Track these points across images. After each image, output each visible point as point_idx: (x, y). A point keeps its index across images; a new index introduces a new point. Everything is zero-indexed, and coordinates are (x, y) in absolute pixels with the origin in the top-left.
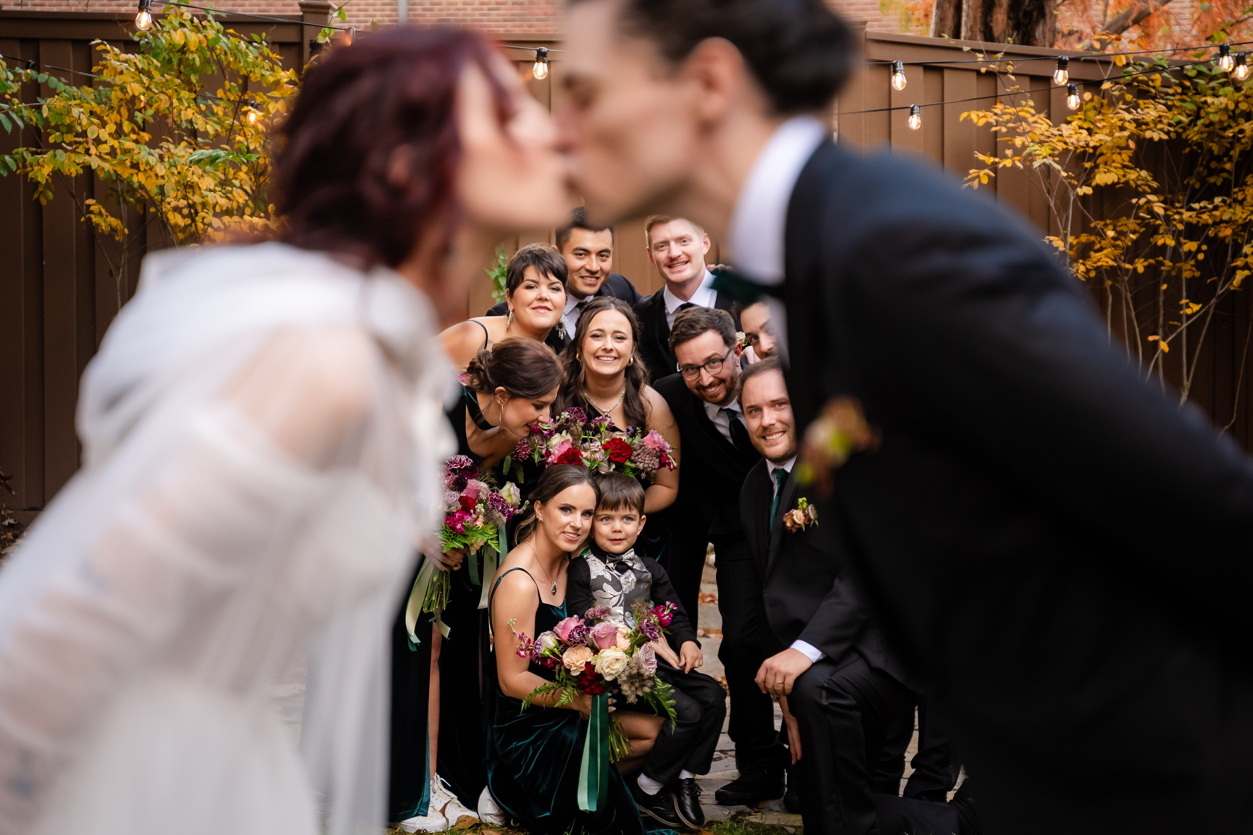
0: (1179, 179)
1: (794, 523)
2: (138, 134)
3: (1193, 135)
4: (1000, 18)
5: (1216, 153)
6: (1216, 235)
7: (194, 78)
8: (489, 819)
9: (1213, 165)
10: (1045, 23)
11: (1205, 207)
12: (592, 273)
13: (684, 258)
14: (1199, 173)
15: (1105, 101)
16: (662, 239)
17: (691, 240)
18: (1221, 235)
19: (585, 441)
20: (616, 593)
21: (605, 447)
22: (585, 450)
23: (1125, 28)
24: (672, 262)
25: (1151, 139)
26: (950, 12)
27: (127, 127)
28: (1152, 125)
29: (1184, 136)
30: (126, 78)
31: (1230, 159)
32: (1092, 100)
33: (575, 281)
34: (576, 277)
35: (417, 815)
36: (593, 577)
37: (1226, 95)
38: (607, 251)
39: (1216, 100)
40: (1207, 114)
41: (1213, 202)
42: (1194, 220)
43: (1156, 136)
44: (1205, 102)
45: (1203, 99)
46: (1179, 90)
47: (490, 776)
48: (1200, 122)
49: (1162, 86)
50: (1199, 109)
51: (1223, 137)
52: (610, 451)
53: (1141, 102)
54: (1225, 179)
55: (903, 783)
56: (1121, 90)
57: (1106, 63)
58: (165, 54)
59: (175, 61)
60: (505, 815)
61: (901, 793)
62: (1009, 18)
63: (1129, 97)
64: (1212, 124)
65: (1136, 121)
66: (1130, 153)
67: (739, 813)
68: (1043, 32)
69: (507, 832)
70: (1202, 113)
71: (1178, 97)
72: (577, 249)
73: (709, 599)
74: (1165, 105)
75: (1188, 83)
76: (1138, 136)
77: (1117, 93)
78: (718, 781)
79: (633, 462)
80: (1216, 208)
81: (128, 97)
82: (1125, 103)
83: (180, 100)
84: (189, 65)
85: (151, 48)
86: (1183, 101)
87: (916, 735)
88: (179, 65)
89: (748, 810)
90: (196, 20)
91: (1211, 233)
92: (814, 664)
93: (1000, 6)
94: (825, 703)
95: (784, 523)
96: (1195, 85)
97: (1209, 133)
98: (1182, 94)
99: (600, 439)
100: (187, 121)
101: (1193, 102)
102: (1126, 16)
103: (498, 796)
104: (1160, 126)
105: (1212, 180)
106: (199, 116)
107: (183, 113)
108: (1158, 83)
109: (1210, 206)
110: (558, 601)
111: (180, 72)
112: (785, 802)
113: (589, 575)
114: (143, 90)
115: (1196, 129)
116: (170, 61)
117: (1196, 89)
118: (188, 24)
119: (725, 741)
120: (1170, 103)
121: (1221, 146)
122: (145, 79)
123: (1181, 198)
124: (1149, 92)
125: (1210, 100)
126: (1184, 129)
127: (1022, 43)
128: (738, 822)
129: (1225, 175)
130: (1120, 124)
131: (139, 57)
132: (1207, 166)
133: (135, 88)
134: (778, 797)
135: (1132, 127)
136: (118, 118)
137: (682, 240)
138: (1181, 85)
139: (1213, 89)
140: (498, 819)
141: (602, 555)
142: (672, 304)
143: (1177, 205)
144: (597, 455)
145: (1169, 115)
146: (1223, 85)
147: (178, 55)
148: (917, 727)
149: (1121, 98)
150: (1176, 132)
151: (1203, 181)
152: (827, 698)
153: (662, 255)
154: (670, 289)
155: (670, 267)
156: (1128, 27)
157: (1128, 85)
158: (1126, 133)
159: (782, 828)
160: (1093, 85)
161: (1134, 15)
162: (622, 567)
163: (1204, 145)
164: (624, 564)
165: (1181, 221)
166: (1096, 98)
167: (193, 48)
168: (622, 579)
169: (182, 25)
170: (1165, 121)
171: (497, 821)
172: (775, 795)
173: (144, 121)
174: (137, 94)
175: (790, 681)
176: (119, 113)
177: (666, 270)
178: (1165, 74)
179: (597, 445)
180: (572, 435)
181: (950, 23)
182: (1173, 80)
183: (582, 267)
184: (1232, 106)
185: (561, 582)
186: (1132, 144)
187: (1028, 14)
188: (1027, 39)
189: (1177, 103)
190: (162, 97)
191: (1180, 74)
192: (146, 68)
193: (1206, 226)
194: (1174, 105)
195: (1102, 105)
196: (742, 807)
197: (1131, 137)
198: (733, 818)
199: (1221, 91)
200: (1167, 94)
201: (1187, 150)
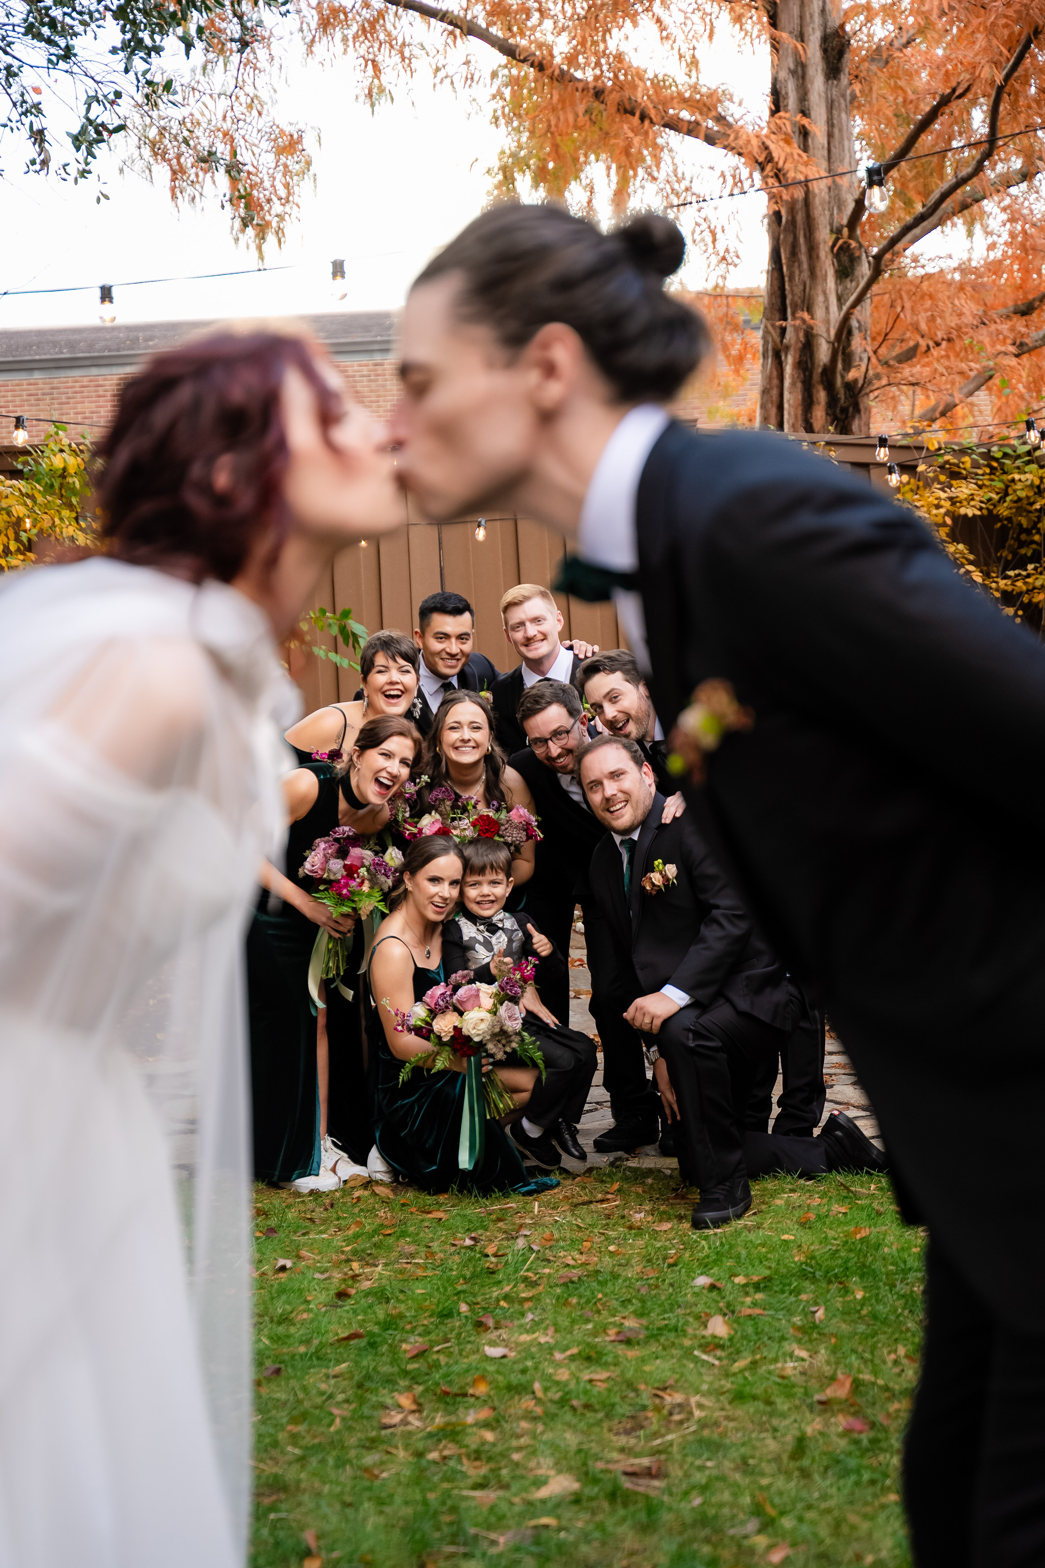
0: (992, 550)
1: (653, 884)
2: (24, 554)
3: (1003, 510)
4: (819, 414)
5: (1025, 526)
6: (1030, 601)
7: (74, 500)
8: (379, 1176)
9: (1023, 537)
10: (860, 418)
11: (1019, 575)
12: (453, 656)
13: (540, 637)
14: (1010, 546)
15: (921, 484)
16: (517, 621)
17: (545, 619)
18: (1035, 600)
19: (453, 819)
20: (488, 954)
21: (474, 824)
22: (455, 828)
23: (933, 420)
24: (528, 641)
25: (966, 515)
26: (773, 411)
27: (13, 546)
28: (965, 503)
29: (995, 512)
30: (11, 501)
31: (1038, 532)
32: (908, 483)
33: (436, 663)
34: (437, 659)
35: (310, 1175)
36: (466, 938)
37: (1031, 472)
38: (467, 634)
39: (1023, 477)
40: (1015, 491)
41: (1026, 570)
42: (1010, 588)
43: (970, 512)
44: (1013, 480)
45: (1010, 477)
46: (988, 471)
47: (377, 1135)
48: (1008, 499)
49: (973, 467)
50: (1007, 487)
51: (1030, 512)
52: (478, 827)
53: (954, 482)
54: (1034, 550)
55: (771, 1123)
56: (935, 471)
57: (920, 448)
58: (47, 479)
59: (57, 485)
60: (394, 1172)
61: (770, 1132)
62: (827, 414)
63: (943, 478)
64: (1019, 499)
65: (951, 499)
66: (947, 530)
67: (617, 1159)
68: (860, 426)
69: (396, 1187)
70: (1010, 491)
71: (987, 477)
72: (438, 633)
73: (578, 963)
74: (976, 484)
75: (995, 464)
76: (953, 513)
77: (931, 475)
78: (595, 1130)
79: (501, 836)
80: (1028, 576)
81: (14, 519)
82: (940, 483)
83: (61, 519)
84: (70, 489)
85: (34, 475)
86: (993, 480)
87: (780, 1078)
88: (61, 489)
89: (626, 1156)
90: (74, 445)
91: (1026, 599)
92: (681, 1009)
93: (819, 404)
94: (692, 1045)
95: (644, 888)
96: (1002, 465)
97: (1018, 508)
98: (990, 474)
99: (468, 817)
100: (68, 537)
101: (1002, 481)
102: (934, 409)
103: (385, 1154)
104: (972, 503)
105: (1023, 551)
106: (79, 533)
107: (64, 530)
108: (968, 465)
109: (1024, 573)
110: (433, 963)
111: (62, 496)
112: (660, 1146)
113: (462, 938)
114: (27, 513)
115: (1005, 505)
116: (52, 486)
117: (1002, 469)
118: (66, 449)
119: (598, 1092)
120: (980, 483)
121: (1029, 520)
122: (29, 502)
123: (995, 569)
124: (960, 473)
125: (1017, 477)
126: (995, 506)
127: (841, 433)
128: (617, 1167)
129: (1034, 546)
130: (936, 502)
131: (23, 482)
132: (1018, 539)
133: (19, 510)
134: (654, 1142)
135: (947, 504)
136: (6, 539)
137: (536, 620)
138: (989, 466)
139: (1018, 468)
140: (387, 1175)
141: (473, 918)
142: (531, 680)
143: (994, 575)
144: (467, 833)
145: (981, 492)
146: (1028, 463)
147: (59, 480)
148: (781, 1071)
149: (936, 479)
150: (987, 509)
151: (1015, 553)
152: (694, 1040)
153: (519, 636)
154: (527, 665)
155: (526, 646)
156: (936, 419)
157: (942, 467)
158: (942, 511)
159: (659, 1171)
160: (908, 468)
161: (941, 408)
162: (493, 928)
163: (1014, 519)
164: (495, 925)
165: (997, 590)
166: (912, 480)
167: (72, 471)
168: (494, 940)
169: (62, 451)
170: (977, 498)
171: (386, 1178)
172: (651, 1141)
173: (29, 540)
174: (21, 515)
175: (658, 1023)
176: (6, 535)
177: (523, 649)
178: (974, 456)
179: (465, 823)
180: (441, 815)
181: (773, 418)
182: (982, 462)
183: (444, 650)
184: (1037, 482)
185: (436, 945)
186: (948, 521)
187: (844, 410)
188: (844, 429)
189: (987, 483)
190: (45, 516)
191: (988, 456)
192: (30, 492)
193: (1020, 594)
194: (984, 485)
195: (918, 488)
196: (620, 1153)
197: (947, 513)
198: (612, 1164)
199: (1027, 469)
200: (977, 474)
201: (999, 525)
